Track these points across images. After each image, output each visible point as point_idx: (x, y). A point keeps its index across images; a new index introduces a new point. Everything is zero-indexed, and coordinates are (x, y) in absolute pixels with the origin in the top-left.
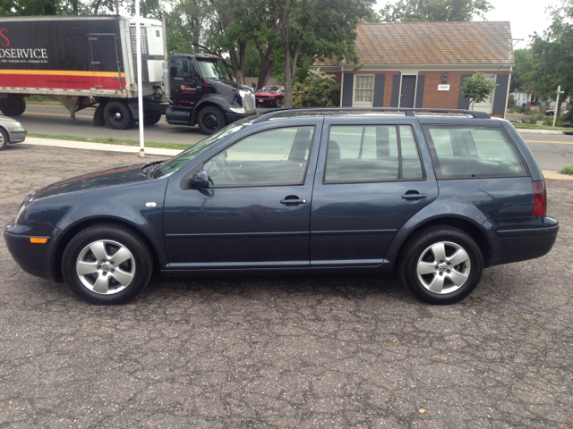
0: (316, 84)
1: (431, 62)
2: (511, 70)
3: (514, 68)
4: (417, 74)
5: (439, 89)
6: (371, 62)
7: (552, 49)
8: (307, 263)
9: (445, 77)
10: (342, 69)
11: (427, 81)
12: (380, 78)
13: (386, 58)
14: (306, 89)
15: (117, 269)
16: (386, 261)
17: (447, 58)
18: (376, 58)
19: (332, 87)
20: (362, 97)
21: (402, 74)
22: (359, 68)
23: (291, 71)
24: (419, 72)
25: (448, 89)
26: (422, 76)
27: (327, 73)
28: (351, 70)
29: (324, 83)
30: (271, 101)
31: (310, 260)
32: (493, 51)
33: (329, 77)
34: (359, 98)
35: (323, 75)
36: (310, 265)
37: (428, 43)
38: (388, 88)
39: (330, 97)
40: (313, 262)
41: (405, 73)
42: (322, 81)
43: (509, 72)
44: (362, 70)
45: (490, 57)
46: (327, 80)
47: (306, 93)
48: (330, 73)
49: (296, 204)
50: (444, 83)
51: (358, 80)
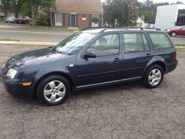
0: (41, 16)
1: (79, 10)
2: (103, 14)
3: (104, 13)
4: (75, 14)
5: (83, 19)
6: (60, 9)
7: (108, 7)
8: (120, 80)
9: (84, 15)
10: (51, 11)
11: (79, 17)
12: (64, 15)
13: (65, 8)
14: (38, 18)
15: (59, 91)
16: (141, 77)
17: (84, 9)
18: (62, 8)
19: (47, 17)
20: (58, 21)
21: (71, 14)
22: (57, 11)
23: (34, 11)
24: (76, 14)
25: (85, 19)
26: (77, 15)
27: (45, 12)
28: (54, 12)
29: (44, 16)
30: (24, 22)
31: (121, 79)
32: (97, 8)
33: (45, 14)
34: (57, 21)
35: (43, 13)
36: (121, 81)
37: (77, 4)
38: (67, 18)
39: (47, 21)
40: (122, 80)
41: (72, 13)
42: (43, 15)
43: (102, 14)
44: (58, 12)
45: (96, 9)
46: (44, 15)
47: (38, 19)
48: (46, 12)
49: (118, 61)
50: (84, 17)
51: (56, 15)
